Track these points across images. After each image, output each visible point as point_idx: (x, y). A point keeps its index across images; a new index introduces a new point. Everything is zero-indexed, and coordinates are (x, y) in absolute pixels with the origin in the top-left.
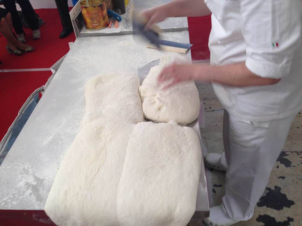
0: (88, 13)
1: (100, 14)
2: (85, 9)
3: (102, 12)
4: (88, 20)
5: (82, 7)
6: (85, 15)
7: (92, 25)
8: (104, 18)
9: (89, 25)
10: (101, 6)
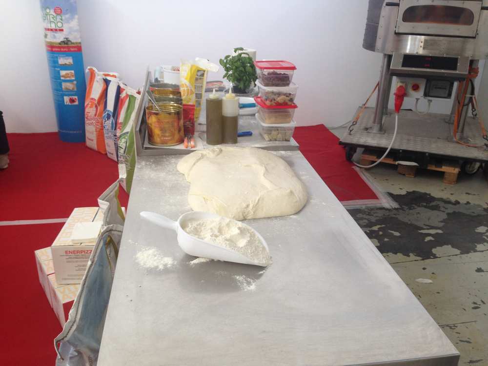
0: (159, 121)
1: (176, 124)
2: (155, 115)
3: (179, 123)
4: (157, 132)
5: (151, 114)
6: (153, 125)
7: (162, 138)
8: (179, 131)
9: (157, 139)
10: (178, 113)
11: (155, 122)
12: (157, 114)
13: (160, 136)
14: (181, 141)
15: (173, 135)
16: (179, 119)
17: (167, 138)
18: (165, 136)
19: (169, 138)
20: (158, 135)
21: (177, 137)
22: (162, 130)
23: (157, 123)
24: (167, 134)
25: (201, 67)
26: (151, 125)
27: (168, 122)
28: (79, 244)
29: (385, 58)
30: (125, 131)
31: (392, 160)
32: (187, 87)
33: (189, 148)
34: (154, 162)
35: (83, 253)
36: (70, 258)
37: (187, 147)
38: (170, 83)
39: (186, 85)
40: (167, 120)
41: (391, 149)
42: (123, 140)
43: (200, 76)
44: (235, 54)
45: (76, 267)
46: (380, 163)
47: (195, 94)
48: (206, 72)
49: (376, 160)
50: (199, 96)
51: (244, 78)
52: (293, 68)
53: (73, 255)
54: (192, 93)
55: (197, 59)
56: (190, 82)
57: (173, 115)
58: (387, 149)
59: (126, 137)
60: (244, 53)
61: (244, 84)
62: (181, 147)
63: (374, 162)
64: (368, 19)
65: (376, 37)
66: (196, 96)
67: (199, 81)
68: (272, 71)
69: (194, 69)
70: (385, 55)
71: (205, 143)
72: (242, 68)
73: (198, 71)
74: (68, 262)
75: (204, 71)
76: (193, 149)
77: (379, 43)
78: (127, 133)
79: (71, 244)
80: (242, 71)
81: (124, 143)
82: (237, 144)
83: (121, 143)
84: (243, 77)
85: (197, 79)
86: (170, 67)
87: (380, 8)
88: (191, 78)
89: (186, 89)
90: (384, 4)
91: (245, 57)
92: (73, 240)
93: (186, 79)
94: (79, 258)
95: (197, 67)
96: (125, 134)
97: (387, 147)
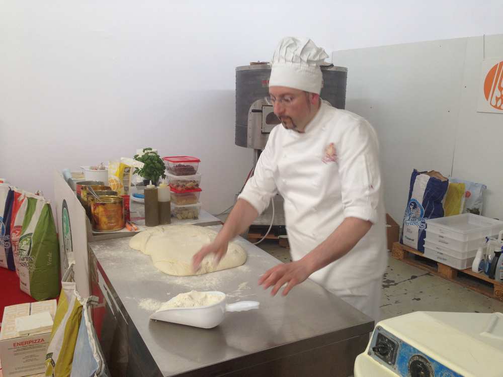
0: (106, 210)
1: (120, 211)
2: (102, 206)
3: (122, 210)
4: (104, 219)
5: (97, 205)
6: (100, 214)
7: (109, 225)
8: (122, 218)
9: (104, 226)
10: (121, 202)
11: (102, 212)
12: (103, 204)
13: (107, 223)
14: (124, 226)
15: (117, 221)
16: (122, 207)
17: (113, 224)
18: (112, 223)
19: (115, 224)
20: (105, 222)
21: (120, 223)
22: (109, 217)
23: (104, 212)
24: (113, 221)
25: (127, 164)
26: (98, 214)
27: (114, 210)
28: (27, 335)
29: (255, 152)
30: (25, 233)
31: (273, 235)
32: (117, 181)
33: (133, 231)
34: (107, 245)
35: (31, 344)
36: (18, 350)
37: (131, 230)
38: (94, 181)
39: (115, 180)
40: (113, 209)
41: (273, 226)
42: (25, 242)
43: (127, 172)
44: (143, 154)
45: (24, 358)
46: (265, 240)
47: (123, 188)
48: (131, 169)
49: (261, 237)
50: (127, 189)
51: (155, 172)
52: (198, 161)
53: (21, 347)
54: (121, 187)
55: (122, 158)
56: (119, 178)
57: (118, 204)
58: (270, 226)
59: (28, 239)
60: (151, 152)
61: (155, 177)
62: (125, 230)
63: (259, 239)
64: (237, 122)
65: (247, 136)
66: (125, 189)
67: (126, 176)
68: (178, 164)
69: (122, 167)
70: (255, 150)
71: (145, 226)
72: (151, 165)
73: (126, 168)
74: (15, 354)
75: (130, 168)
76: (136, 231)
77: (249, 141)
78: (30, 234)
79: (18, 336)
80: (152, 167)
81: (27, 244)
82: (172, 224)
83: (23, 246)
84: (153, 172)
85: (124, 175)
86: (89, 167)
87: (247, 114)
88: (120, 175)
89: (116, 183)
90: (250, 111)
91: (152, 156)
92: (20, 332)
93: (116, 175)
94: (28, 349)
95: (125, 165)
96: (26, 236)
97: (269, 224)
